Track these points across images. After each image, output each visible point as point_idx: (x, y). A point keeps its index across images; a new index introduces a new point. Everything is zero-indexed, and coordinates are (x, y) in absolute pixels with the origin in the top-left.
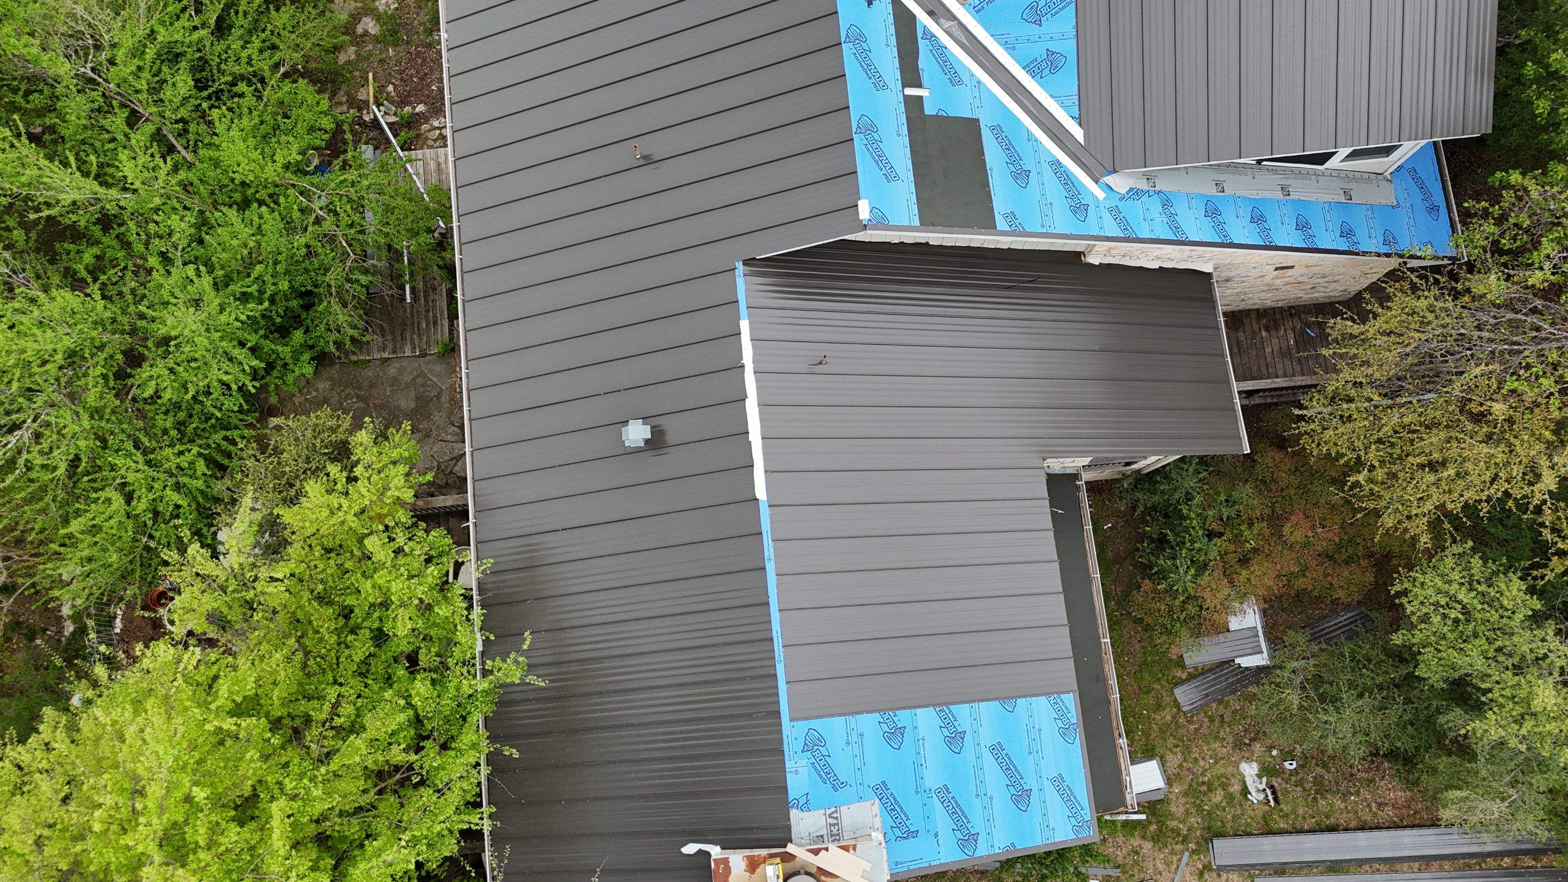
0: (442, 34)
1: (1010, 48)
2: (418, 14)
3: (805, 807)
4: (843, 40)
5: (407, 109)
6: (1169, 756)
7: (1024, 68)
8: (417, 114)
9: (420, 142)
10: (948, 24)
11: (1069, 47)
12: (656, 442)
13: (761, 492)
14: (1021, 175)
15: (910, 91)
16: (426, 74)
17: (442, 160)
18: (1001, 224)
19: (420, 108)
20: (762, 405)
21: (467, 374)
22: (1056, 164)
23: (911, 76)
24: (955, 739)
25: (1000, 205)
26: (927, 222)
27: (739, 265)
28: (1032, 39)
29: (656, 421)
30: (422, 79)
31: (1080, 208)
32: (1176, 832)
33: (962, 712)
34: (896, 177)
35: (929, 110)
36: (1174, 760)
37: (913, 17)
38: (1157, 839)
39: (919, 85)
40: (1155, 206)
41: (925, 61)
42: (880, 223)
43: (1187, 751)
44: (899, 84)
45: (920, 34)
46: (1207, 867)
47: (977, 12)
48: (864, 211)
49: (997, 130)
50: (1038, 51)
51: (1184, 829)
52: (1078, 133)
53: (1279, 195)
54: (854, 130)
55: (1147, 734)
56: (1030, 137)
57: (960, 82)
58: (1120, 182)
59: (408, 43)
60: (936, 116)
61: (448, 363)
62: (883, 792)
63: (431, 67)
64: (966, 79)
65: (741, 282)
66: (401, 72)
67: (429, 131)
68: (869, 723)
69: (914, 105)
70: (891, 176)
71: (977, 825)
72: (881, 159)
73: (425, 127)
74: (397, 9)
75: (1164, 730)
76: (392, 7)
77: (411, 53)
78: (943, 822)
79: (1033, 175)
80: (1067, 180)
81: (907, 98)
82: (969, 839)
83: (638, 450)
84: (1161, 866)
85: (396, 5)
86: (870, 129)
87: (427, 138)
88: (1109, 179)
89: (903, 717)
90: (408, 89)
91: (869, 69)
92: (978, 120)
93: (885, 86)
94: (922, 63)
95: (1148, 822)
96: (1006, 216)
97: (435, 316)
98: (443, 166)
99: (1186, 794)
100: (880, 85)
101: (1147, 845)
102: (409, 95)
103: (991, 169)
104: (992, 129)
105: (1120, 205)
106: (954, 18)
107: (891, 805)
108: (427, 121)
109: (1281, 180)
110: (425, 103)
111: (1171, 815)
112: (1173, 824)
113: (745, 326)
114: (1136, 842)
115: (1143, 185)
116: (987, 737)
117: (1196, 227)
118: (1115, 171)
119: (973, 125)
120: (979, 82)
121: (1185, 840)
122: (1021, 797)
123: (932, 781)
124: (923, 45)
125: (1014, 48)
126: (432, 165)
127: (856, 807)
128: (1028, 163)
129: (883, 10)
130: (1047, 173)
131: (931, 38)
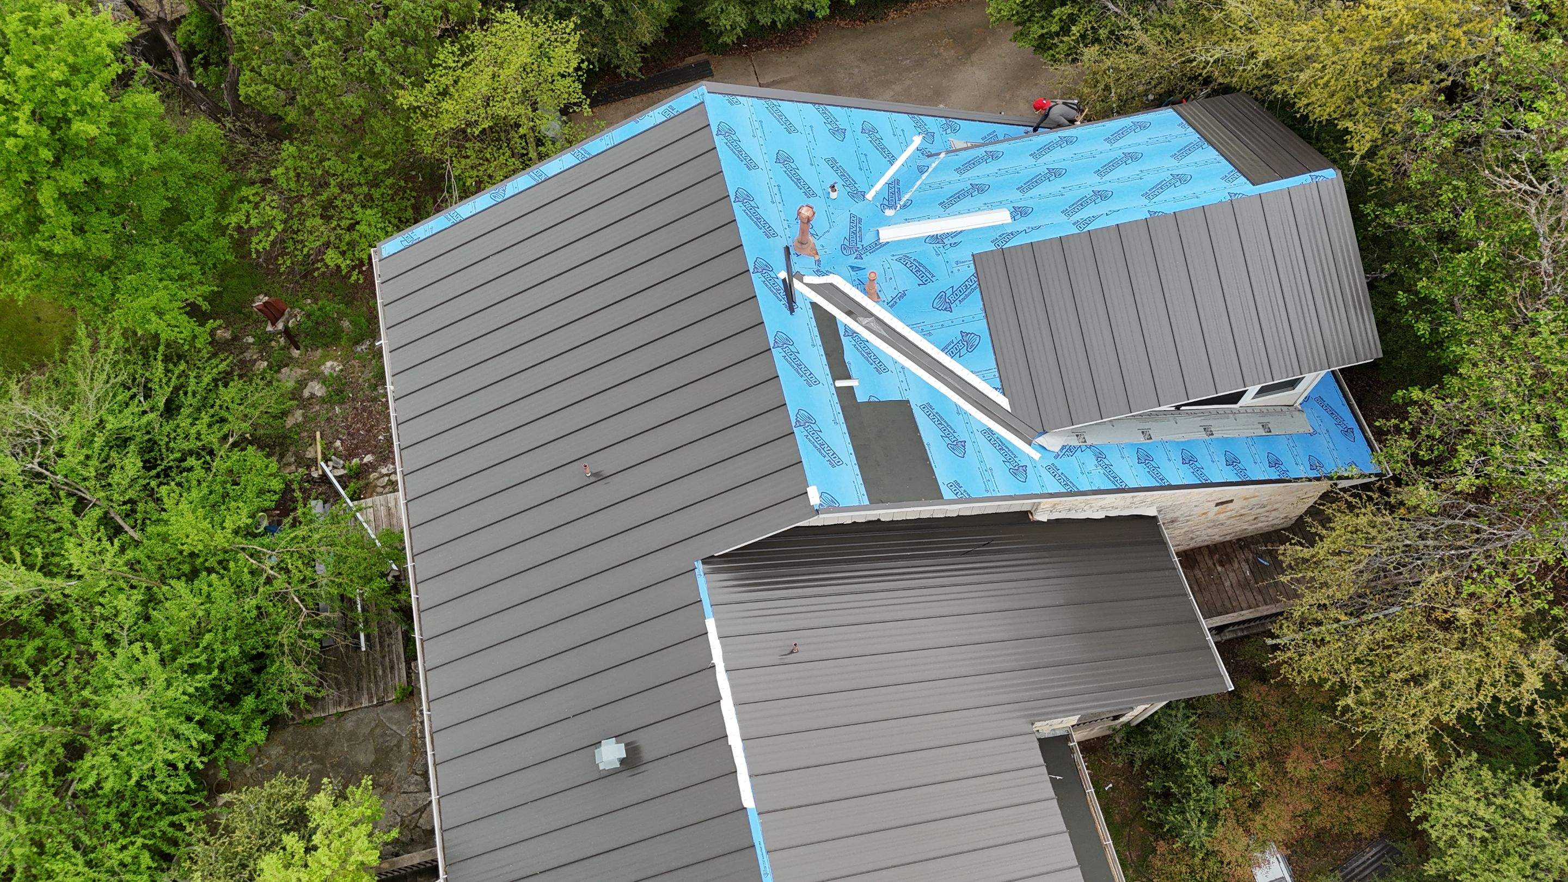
0: (388, 386)
1: (926, 334)
2: (362, 372)
4: (772, 346)
5: (356, 461)
7: (942, 350)
8: (365, 464)
9: (369, 491)
10: (866, 321)
11: (980, 327)
12: (632, 761)
13: (748, 800)
14: (957, 447)
15: (839, 383)
16: (372, 426)
17: (392, 504)
18: (947, 494)
19: (368, 458)
20: (738, 704)
21: (429, 716)
22: (989, 432)
23: (839, 369)
25: (943, 474)
26: (876, 499)
27: (699, 565)
28: (945, 324)
29: (630, 738)
30: (369, 431)
31: (1018, 470)
34: (840, 462)
35: (861, 397)
37: (833, 318)
39: (849, 377)
40: (1089, 460)
41: (850, 354)
42: (831, 505)
44: (829, 377)
45: (842, 332)
47: (891, 307)
48: (814, 497)
49: (927, 408)
50: (954, 334)
52: (1004, 402)
53: (1203, 435)
54: (794, 424)
56: (959, 411)
57: (886, 370)
58: (1052, 442)
59: (353, 400)
60: (869, 402)
61: (407, 708)
63: (377, 419)
64: (890, 366)
65: (702, 581)
66: (348, 427)
67: (378, 478)
69: (846, 395)
70: (835, 461)
72: (822, 447)
73: (373, 476)
74: (342, 370)
76: (337, 369)
77: (357, 409)
79: (968, 445)
80: (1001, 445)
81: (837, 389)
83: (614, 772)
85: (341, 367)
86: (808, 421)
87: (376, 486)
88: (1041, 440)
90: (355, 442)
91: (799, 367)
92: (908, 401)
93: (817, 382)
94: (848, 358)
96: (950, 486)
97: (391, 661)
98: (393, 510)
100: (811, 381)
102: (357, 448)
103: (928, 445)
104: (923, 407)
105: (1057, 462)
106: (871, 314)
108: (375, 469)
109: (1198, 421)
110: (373, 453)
113: (711, 624)
115: (1074, 442)
117: (1133, 475)
118: (1045, 432)
119: (904, 406)
120: (903, 368)
124: (845, 340)
125: (930, 334)
126: (383, 511)
128: (962, 435)
129: (805, 316)
130: (982, 441)
131: (853, 334)
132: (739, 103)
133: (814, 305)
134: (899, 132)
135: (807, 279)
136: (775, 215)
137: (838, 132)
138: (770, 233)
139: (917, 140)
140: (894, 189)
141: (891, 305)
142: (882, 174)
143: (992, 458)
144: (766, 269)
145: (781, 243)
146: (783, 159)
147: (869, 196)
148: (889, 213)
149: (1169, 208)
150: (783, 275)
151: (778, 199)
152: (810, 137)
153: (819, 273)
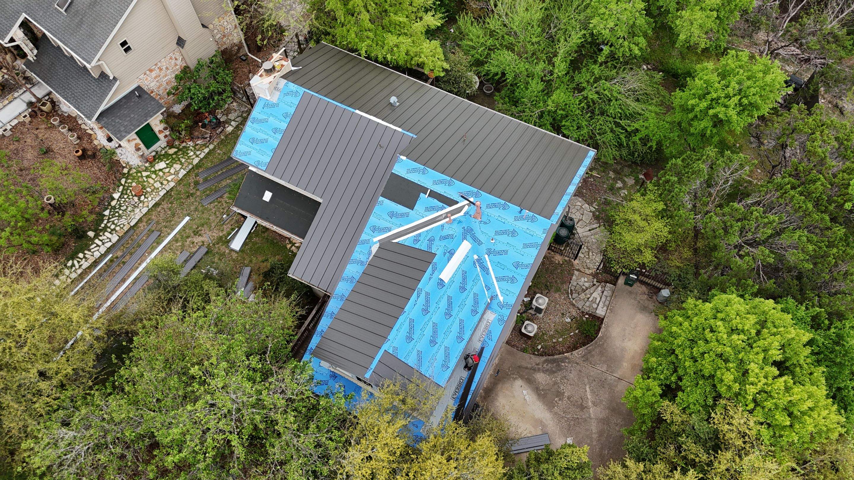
3: (286, 85)
6: (236, 255)
7: (420, 233)
10: (444, 216)
11: (417, 246)
13: (357, 112)
14: (392, 215)
15: (429, 191)
22: (391, 230)
23: (434, 195)
24: (275, 131)
25: (387, 202)
27: (415, 137)
28: (426, 238)
31: (374, 230)
32: (218, 244)
33: (279, 136)
34: (407, 172)
35: (422, 195)
36: (234, 255)
37: (450, 206)
38: (221, 237)
39: (429, 196)
41: (436, 202)
42: (398, 161)
43: (234, 261)
44: (432, 189)
46: (203, 245)
48: (403, 158)
49: (407, 215)
51: (217, 246)
55: (247, 254)
56: (401, 225)
58: (375, 249)
60: (419, 196)
62: (277, 105)
64: (426, 213)
65: (411, 135)
68: (292, 110)
70: (409, 171)
71: (255, 125)
72: (414, 170)
75: (244, 259)
78: (261, 117)
79: (390, 219)
80: (384, 231)
82: (254, 121)
84: (214, 234)
86: (423, 172)
88: (378, 245)
89: (288, 120)
91: (441, 182)
92: (412, 210)
93: (433, 184)
94: (435, 200)
95: (226, 239)
96: (383, 201)
99: (225, 252)
100: (435, 183)
101: (221, 235)
103: (397, 205)
107: (274, 105)
111: (222, 245)
112: (220, 244)
113: (400, 130)
114: (225, 233)
116: (270, 139)
118: (379, 249)
119: (412, 207)
120: (424, 217)
121: (214, 245)
122: (253, 141)
123: (271, 119)
124: (441, 204)
125: (427, 232)
127: (278, 96)
128: (394, 220)
129: (455, 196)
130: (388, 225)
131: (442, 208)
132: (544, 233)
133: (457, 203)
134: (508, 293)
135: (467, 207)
136: (494, 213)
137: (517, 265)
138: (489, 206)
139: (501, 298)
140: (485, 269)
141: (442, 226)
142: (493, 270)
143: (383, 224)
144: (476, 195)
145: (484, 207)
146: (513, 233)
147: (486, 256)
148: (476, 257)
149: (402, 318)
150: (472, 200)
151: (499, 219)
152: (519, 251)
153: (466, 213)
